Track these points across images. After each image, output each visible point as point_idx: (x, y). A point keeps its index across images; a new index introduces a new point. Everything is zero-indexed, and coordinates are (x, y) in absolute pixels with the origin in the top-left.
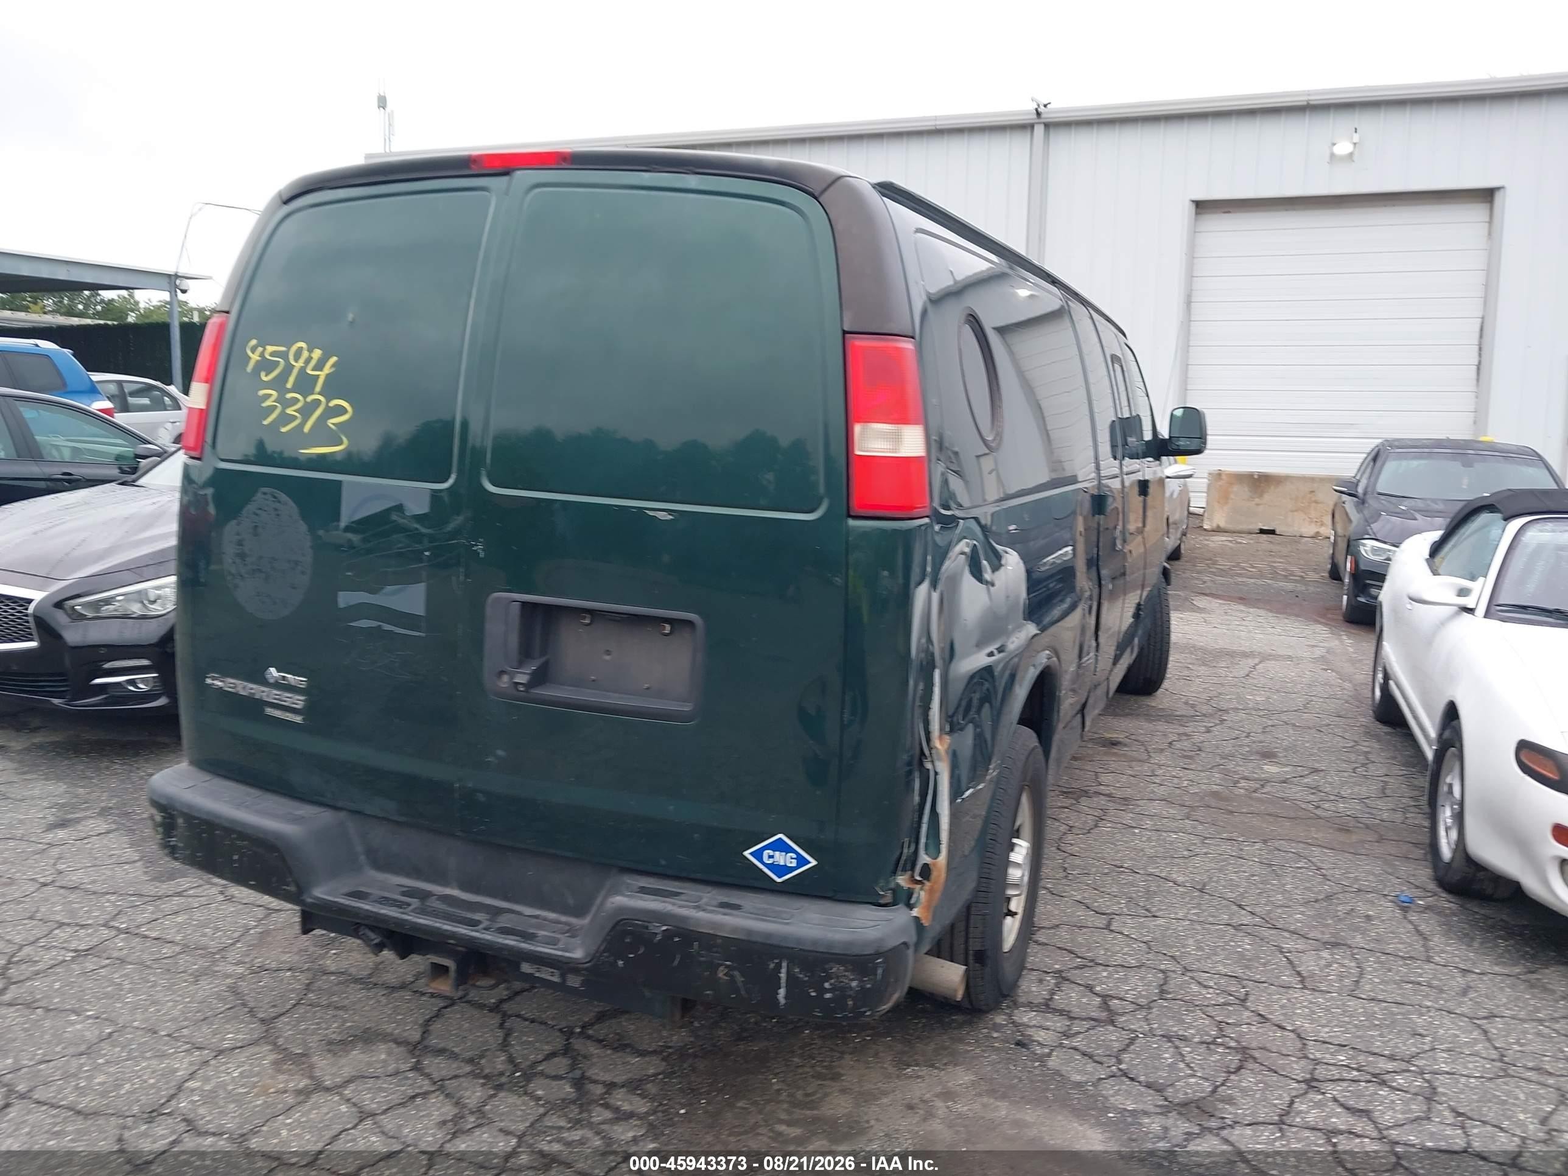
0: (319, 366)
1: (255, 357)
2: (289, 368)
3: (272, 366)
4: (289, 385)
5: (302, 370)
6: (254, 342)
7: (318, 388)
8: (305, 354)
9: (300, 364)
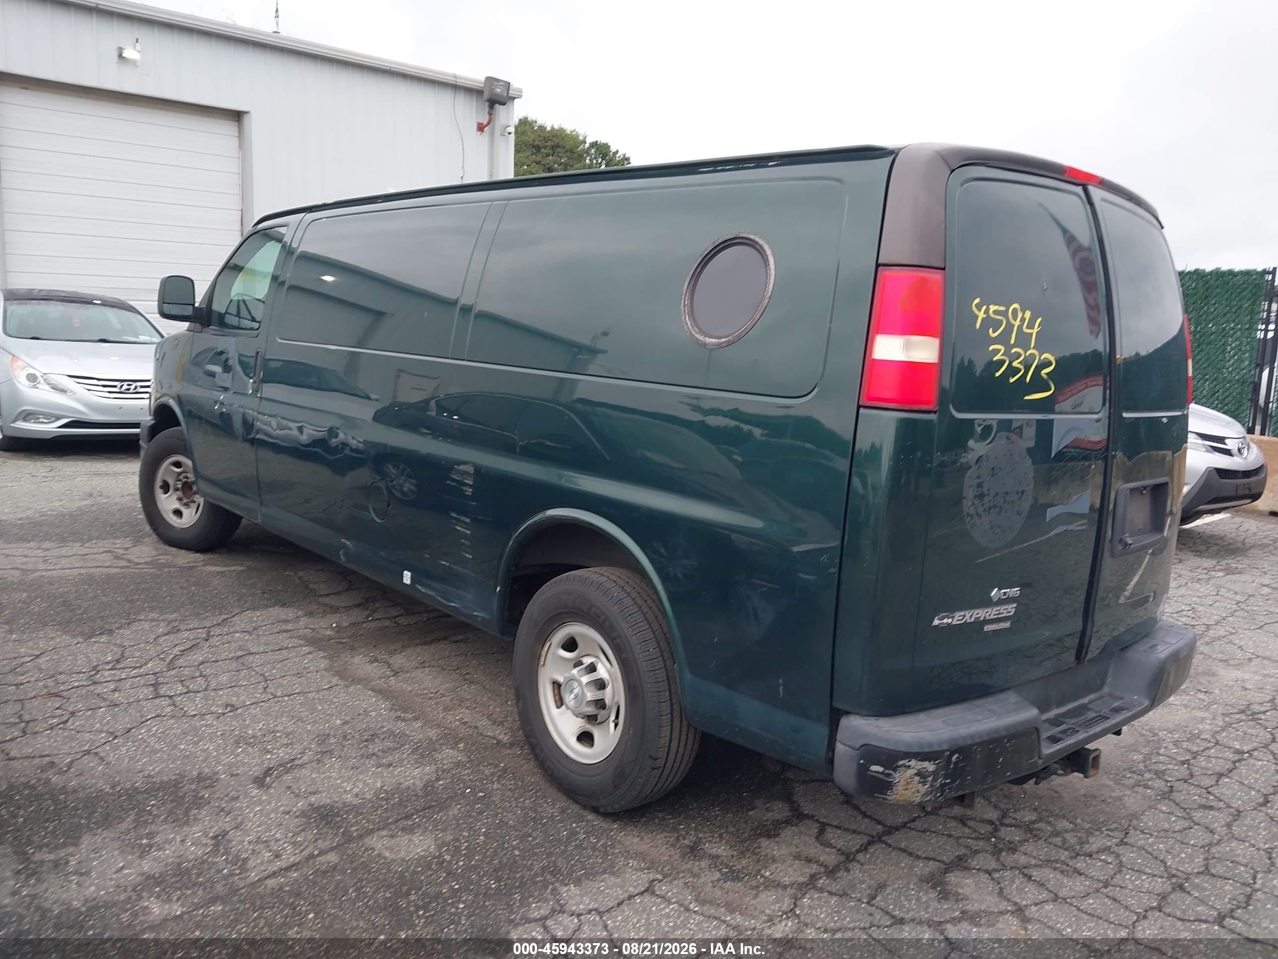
0: (1031, 326)
1: (981, 315)
2: (1010, 327)
3: (996, 325)
4: (1012, 342)
5: (1020, 327)
6: (977, 301)
7: (1033, 345)
8: (1020, 315)
9: (1017, 323)
